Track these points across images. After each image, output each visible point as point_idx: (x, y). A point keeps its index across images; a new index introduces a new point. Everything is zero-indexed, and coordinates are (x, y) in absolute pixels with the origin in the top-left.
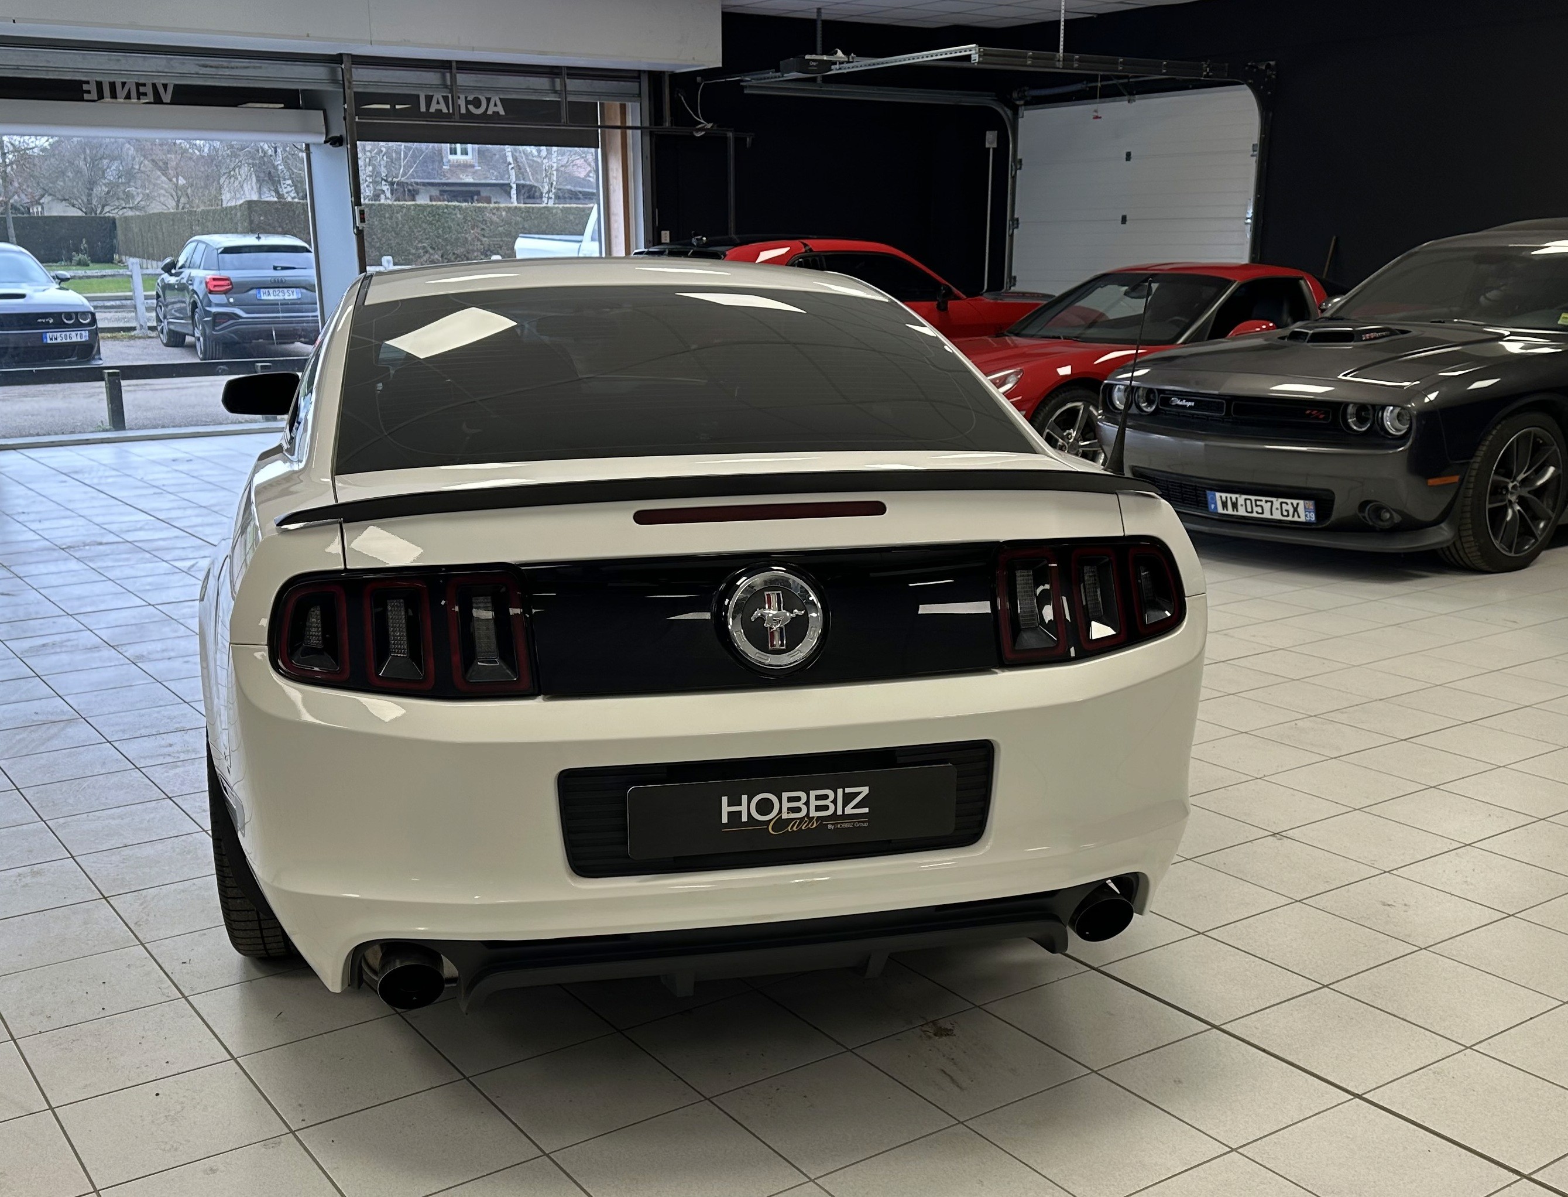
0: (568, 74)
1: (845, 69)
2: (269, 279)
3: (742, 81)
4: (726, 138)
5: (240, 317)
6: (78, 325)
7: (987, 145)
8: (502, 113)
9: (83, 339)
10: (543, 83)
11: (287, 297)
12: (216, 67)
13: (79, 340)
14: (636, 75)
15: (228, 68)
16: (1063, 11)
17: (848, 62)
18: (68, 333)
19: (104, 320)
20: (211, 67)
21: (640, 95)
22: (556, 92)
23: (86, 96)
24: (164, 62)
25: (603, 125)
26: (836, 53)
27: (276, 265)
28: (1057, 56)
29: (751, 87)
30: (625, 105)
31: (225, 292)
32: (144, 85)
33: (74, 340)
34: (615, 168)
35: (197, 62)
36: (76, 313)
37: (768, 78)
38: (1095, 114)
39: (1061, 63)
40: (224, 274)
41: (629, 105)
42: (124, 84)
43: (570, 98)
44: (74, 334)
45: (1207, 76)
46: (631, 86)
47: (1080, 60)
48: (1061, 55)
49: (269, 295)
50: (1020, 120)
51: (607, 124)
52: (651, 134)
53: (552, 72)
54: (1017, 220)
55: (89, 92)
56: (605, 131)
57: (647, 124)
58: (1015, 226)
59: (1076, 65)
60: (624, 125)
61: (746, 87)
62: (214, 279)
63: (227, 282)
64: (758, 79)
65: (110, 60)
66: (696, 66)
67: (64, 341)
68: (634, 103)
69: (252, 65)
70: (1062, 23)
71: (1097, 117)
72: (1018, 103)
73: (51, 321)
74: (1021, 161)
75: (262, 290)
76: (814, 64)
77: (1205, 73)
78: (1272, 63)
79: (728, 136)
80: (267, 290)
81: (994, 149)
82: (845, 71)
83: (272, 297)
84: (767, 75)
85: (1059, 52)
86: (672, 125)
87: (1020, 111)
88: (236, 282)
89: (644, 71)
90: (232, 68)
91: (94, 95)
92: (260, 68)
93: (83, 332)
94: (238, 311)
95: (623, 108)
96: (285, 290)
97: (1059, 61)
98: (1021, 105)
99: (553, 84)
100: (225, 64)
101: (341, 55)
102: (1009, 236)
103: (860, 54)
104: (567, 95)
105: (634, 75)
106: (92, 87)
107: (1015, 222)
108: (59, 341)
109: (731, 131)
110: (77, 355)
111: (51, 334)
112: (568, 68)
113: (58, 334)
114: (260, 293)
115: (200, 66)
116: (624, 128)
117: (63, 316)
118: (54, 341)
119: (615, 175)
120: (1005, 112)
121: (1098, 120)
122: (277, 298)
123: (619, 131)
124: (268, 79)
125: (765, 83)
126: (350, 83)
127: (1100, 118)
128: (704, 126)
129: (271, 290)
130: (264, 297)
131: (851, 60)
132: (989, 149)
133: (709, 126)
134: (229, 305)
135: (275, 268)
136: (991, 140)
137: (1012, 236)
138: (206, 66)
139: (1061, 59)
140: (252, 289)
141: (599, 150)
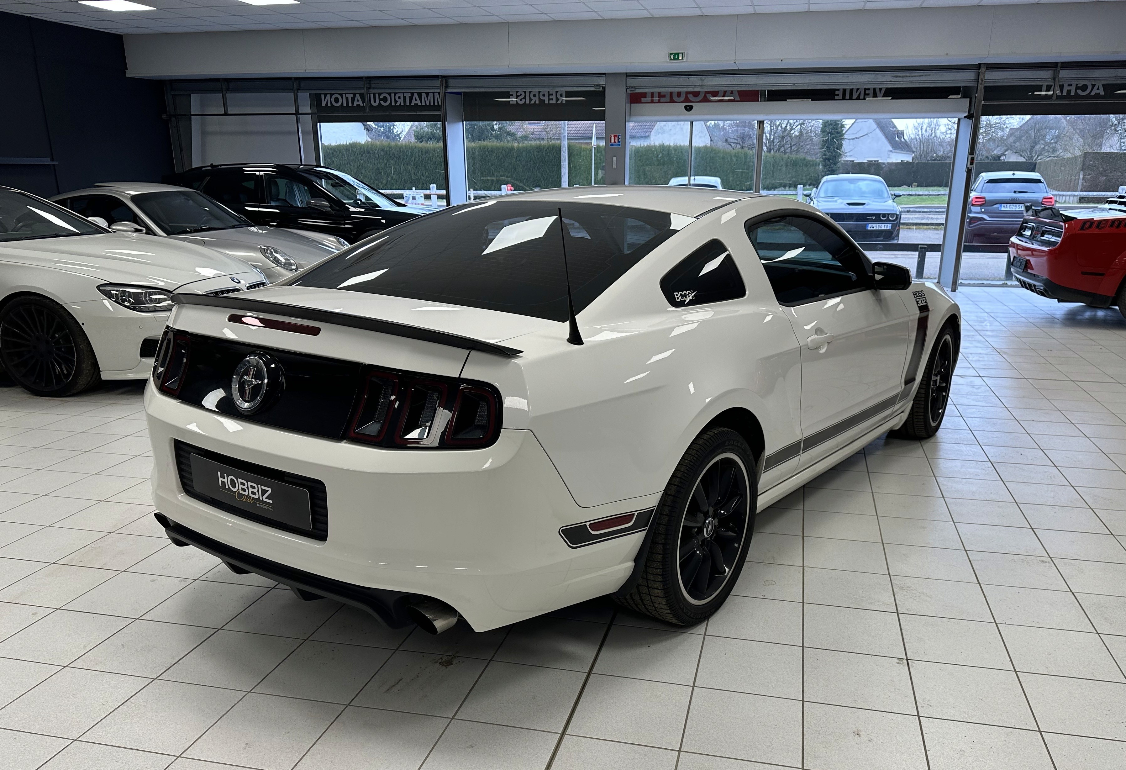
2: (1009, 198)
5: (985, 220)
6: (888, 221)
9: (888, 228)
11: (1017, 209)
12: (902, 77)
13: (886, 228)
15: (910, 77)
18: (880, 225)
19: (905, 218)
20: (900, 77)
23: (836, 97)
24: (873, 76)
27: (1015, 190)
31: (980, 205)
32: (869, 89)
33: (883, 228)
35: (893, 75)
36: (888, 214)
40: (983, 195)
42: (858, 89)
44: (883, 225)
49: (1007, 208)
55: (838, 95)
62: (977, 198)
63: (984, 200)
65: (843, 77)
67: (877, 229)
69: (925, 74)
73: (874, 218)
75: (1003, 205)
80: (1006, 205)
83: (1008, 209)
88: (989, 200)
90: (912, 77)
91: (841, 97)
92: (930, 75)
93: (888, 225)
94: (985, 216)
96: (1017, 205)
100: (908, 75)
101: (980, 64)
106: (841, 93)
108: (874, 228)
110: (883, 237)
111: (871, 225)
113: (875, 225)
114: (1001, 206)
115: (893, 77)
117: (881, 216)
118: (872, 229)
122: (1011, 209)
124: (933, 82)
126: (982, 81)
129: (1008, 205)
130: (1003, 209)
134: (981, 212)
135: (1015, 192)
138: (896, 77)
140: (997, 204)
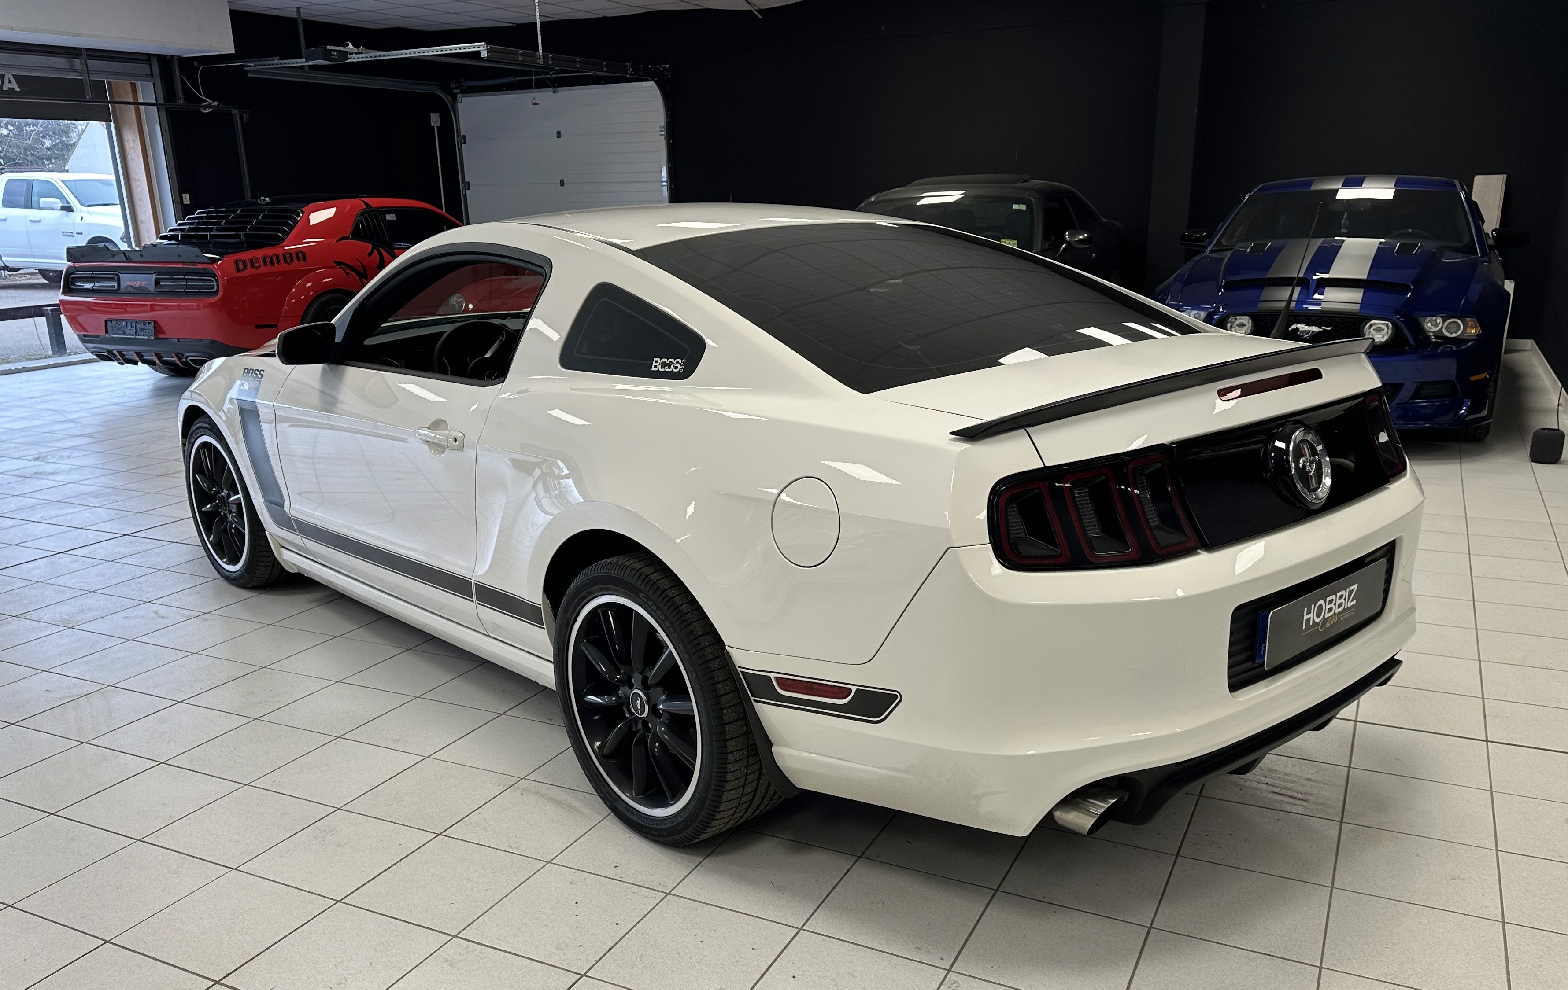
0: (87, 55)
1: (355, 58)
3: (244, 66)
4: (231, 115)
7: (433, 124)
8: (17, 89)
10: (59, 62)
14: (146, 58)
16: (538, 17)
17: (359, 53)
21: (152, 75)
22: (75, 71)
25: (113, 100)
26: (348, 45)
28: (538, 54)
29: (254, 72)
30: (135, 83)
34: (131, 139)
37: (273, 64)
38: (534, 101)
39: (542, 60)
41: (139, 84)
43: (94, 78)
45: (630, 74)
46: (144, 68)
47: (552, 59)
48: (541, 54)
50: (459, 104)
51: (116, 100)
52: (166, 109)
53: (71, 52)
54: (468, 183)
56: (115, 106)
57: (161, 101)
58: (467, 188)
59: (550, 62)
60: (136, 101)
61: (249, 71)
64: (261, 65)
66: (212, 52)
68: (142, 82)
70: (539, 26)
71: (535, 104)
72: (455, 91)
74: (464, 137)
76: (335, 53)
77: (629, 72)
78: (667, 66)
79: (233, 112)
81: (437, 127)
82: (355, 61)
84: (272, 62)
85: (538, 51)
86: (186, 103)
87: (458, 98)
89: (153, 55)
95: (133, 86)
97: (539, 58)
98: (458, 93)
99: (71, 64)
102: (464, 196)
103: (368, 47)
104: (91, 75)
105: (147, 58)
107: (466, 185)
109: (236, 108)
112: (87, 49)
116: (137, 104)
119: (132, 146)
120: (447, 98)
121: (537, 106)
123: (132, 107)
125: (268, 69)
127: (538, 104)
128: (209, 105)
131: (360, 51)
132: (434, 127)
133: (216, 104)
136: (435, 120)
137: (465, 196)
139: (542, 57)
141: (112, 124)
